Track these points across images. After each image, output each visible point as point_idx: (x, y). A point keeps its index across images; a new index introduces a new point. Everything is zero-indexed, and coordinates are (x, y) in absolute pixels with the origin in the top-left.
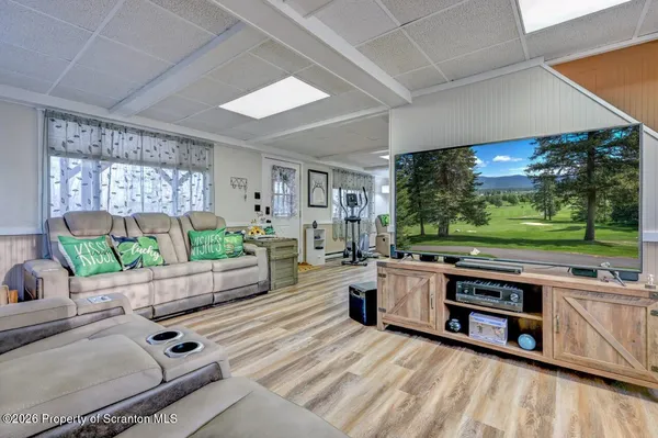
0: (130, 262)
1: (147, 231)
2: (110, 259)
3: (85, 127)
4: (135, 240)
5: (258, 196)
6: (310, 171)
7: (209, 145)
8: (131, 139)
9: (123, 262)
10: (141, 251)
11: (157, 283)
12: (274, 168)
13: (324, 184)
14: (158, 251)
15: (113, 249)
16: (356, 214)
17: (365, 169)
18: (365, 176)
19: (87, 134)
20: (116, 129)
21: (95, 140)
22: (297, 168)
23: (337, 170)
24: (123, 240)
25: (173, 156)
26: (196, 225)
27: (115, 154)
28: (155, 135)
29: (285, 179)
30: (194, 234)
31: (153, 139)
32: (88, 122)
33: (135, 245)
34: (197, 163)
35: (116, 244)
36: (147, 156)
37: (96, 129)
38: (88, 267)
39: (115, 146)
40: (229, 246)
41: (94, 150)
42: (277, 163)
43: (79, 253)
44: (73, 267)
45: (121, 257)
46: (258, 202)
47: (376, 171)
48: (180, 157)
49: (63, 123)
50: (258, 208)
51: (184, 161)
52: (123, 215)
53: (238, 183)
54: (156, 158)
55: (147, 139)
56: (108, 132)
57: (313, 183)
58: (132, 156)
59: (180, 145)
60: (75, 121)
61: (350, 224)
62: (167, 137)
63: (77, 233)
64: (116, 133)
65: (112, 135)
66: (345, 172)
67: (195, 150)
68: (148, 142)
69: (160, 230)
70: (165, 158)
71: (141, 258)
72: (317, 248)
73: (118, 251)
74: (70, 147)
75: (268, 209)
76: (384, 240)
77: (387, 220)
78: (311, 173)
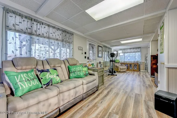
0: (46, 83)
1: (52, 66)
2: (36, 82)
3: (24, 19)
4: (48, 71)
5: (85, 53)
6: (98, 46)
7: (72, 34)
8: (45, 27)
9: (43, 83)
10: (51, 77)
11: (61, 95)
12: (90, 44)
13: (101, 50)
14: (58, 75)
15: (37, 75)
16: (114, 59)
19: (26, 22)
20: (38, 22)
21: (29, 26)
22: (95, 45)
23: (105, 46)
24: (42, 71)
25: (61, 36)
26: (70, 63)
27: (38, 33)
28: (54, 27)
29: (93, 48)
30: (70, 67)
31: (53, 29)
32: (26, 17)
33: (48, 73)
34: (68, 40)
35: (39, 73)
36: (51, 35)
37: (30, 21)
38: (23, 90)
39: (38, 30)
40: (84, 72)
41: (29, 31)
43: (18, 81)
44: (14, 90)
45: (42, 80)
46: (85, 55)
47: (113, 47)
48: (63, 38)
49: (14, 15)
50: (85, 57)
51: (64, 39)
52: (41, 59)
53: (80, 49)
54: (54, 37)
55: (51, 28)
56: (35, 23)
57: (99, 50)
58: (45, 35)
59: (63, 33)
60: (20, 15)
61: (111, 62)
62: (58, 29)
63: (19, 68)
64: (39, 24)
65: (37, 24)
67: (68, 35)
68: (51, 30)
69: (57, 66)
70: (58, 37)
71: (51, 80)
73: (40, 77)
74: (17, 28)
75: (88, 57)
76: (117, 67)
77: (117, 61)
78: (99, 47)
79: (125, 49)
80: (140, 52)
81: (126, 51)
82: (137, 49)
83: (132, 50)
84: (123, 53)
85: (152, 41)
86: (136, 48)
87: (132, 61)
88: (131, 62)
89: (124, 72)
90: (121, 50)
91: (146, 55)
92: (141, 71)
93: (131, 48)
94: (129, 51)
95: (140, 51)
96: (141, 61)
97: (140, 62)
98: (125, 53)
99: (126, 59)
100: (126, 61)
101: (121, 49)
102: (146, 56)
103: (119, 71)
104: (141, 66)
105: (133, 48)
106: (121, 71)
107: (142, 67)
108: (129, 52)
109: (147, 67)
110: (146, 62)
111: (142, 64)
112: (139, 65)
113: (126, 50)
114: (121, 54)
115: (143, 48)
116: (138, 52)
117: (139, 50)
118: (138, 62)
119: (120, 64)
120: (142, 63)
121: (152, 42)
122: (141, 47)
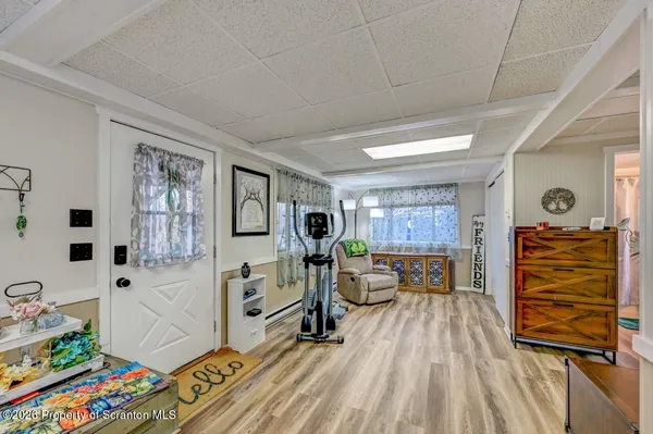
12: (142, 150)
13: (263, 195)
16: (324, 251)
17: (324, 173)
18: (324, 185)
22: (207, 158)
23: (284, 172)
29: (174, 178)
42: (150, 141)
46: (81, 235)
47: (337, 179)
57: (242, 192)
61: (312, 268)
66: (296, 176)
72: (250, 314)
75: (120, 250)
76: (353, 279)
77: (354, 248)
78: (238, 172)
79: (392, 190)
80: (454, 204)
81: (396, 198)
82: (443, 190)
83: (422, 196)
84: (384, 206)
85: (516, 153)
86: (438, 187)
87: (423, 242)
88: (418, 249)
89: (389, 301)
90: (374, 191)
91: (479, 220)
92: (457, 288)
93: (417, 188)
94: (408, 197)
95: (455, 202)
96: (456, 245)
97: (455, 251)
98: (392, 207)
99: (395, 234)
100: (397, 242)
101: (377, 190)
102: (476, 223)
103: (363, 299)
104: (458, 267)
105: (427, 187)
106: (373, 297)
107: (462, 272)
108: (410, 206)
109: (482, 272)
110: (479, 248)
111: (461, 261)
112: (452, 265)
113: (395, 193)
114: (377, 213)
115: (467, 185)
116: (448, 203)
117: (450, 196)
118: (445, 250)
119: (370, 262)
120: (460, 256)
121: (519, 156)
122: (456, 184)
